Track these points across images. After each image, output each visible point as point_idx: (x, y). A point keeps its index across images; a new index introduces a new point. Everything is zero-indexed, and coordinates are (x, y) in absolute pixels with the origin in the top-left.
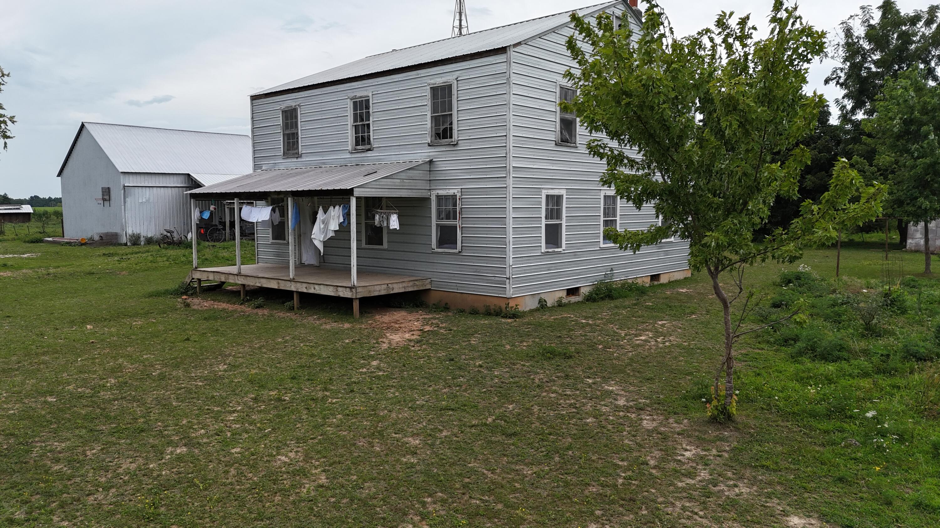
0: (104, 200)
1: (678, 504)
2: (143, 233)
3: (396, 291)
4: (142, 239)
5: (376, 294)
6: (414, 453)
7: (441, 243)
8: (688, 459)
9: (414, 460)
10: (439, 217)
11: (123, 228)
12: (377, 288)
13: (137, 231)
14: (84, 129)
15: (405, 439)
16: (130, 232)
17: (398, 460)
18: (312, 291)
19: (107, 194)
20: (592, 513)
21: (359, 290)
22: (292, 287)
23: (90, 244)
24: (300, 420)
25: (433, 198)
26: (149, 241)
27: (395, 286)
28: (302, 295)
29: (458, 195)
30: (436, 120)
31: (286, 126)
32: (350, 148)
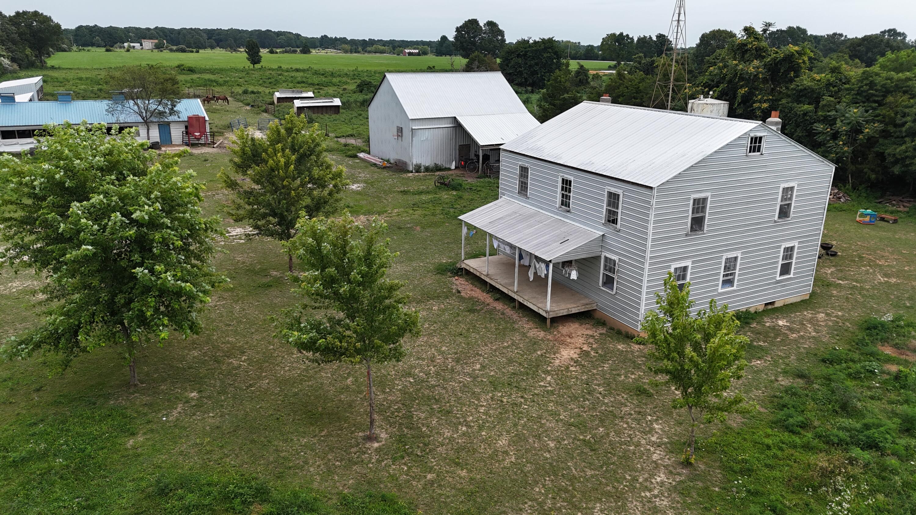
0: (398, 136)
1: (635, 503)
2: (423, 164)
3: (573, 312)
4: (422, 168)
5: (561, 315)
6: (549, 452)
7: (604, 284)
8: (657, 483)
9: (548, 456)
10: (605, 269)
11: (411, 159)
12: (562, 311)
13: (419, 162)
14: (385, 79)
15: (548, 442)
16: (415, 163)
17: (542, 455)
18: (525, 304)
19: (400, 130)
20: (601, 499)
21: (551, 313)
22: (516, 297)
23: (389, 167)
24: (508, 418)
25: (603, 257)
26: (427, 169)
27: (573, 309)
28: (520, 303)
29: (617, 261)
30: (609, 212)
31: (521, 176)
32: (557, 206)
